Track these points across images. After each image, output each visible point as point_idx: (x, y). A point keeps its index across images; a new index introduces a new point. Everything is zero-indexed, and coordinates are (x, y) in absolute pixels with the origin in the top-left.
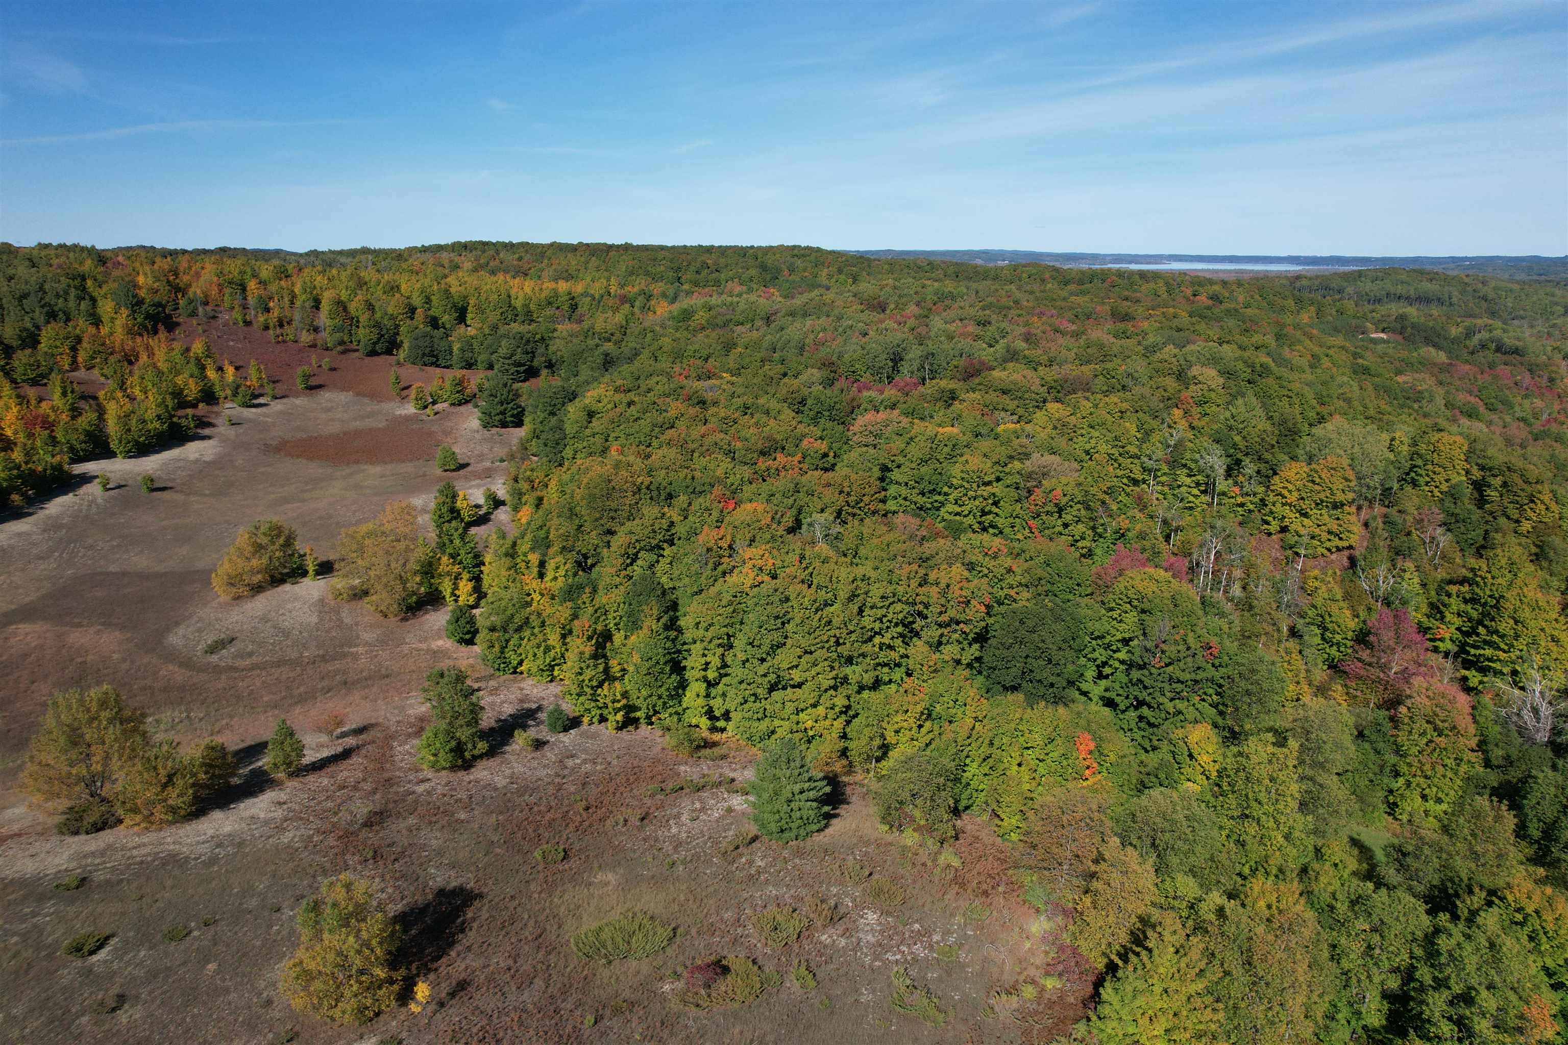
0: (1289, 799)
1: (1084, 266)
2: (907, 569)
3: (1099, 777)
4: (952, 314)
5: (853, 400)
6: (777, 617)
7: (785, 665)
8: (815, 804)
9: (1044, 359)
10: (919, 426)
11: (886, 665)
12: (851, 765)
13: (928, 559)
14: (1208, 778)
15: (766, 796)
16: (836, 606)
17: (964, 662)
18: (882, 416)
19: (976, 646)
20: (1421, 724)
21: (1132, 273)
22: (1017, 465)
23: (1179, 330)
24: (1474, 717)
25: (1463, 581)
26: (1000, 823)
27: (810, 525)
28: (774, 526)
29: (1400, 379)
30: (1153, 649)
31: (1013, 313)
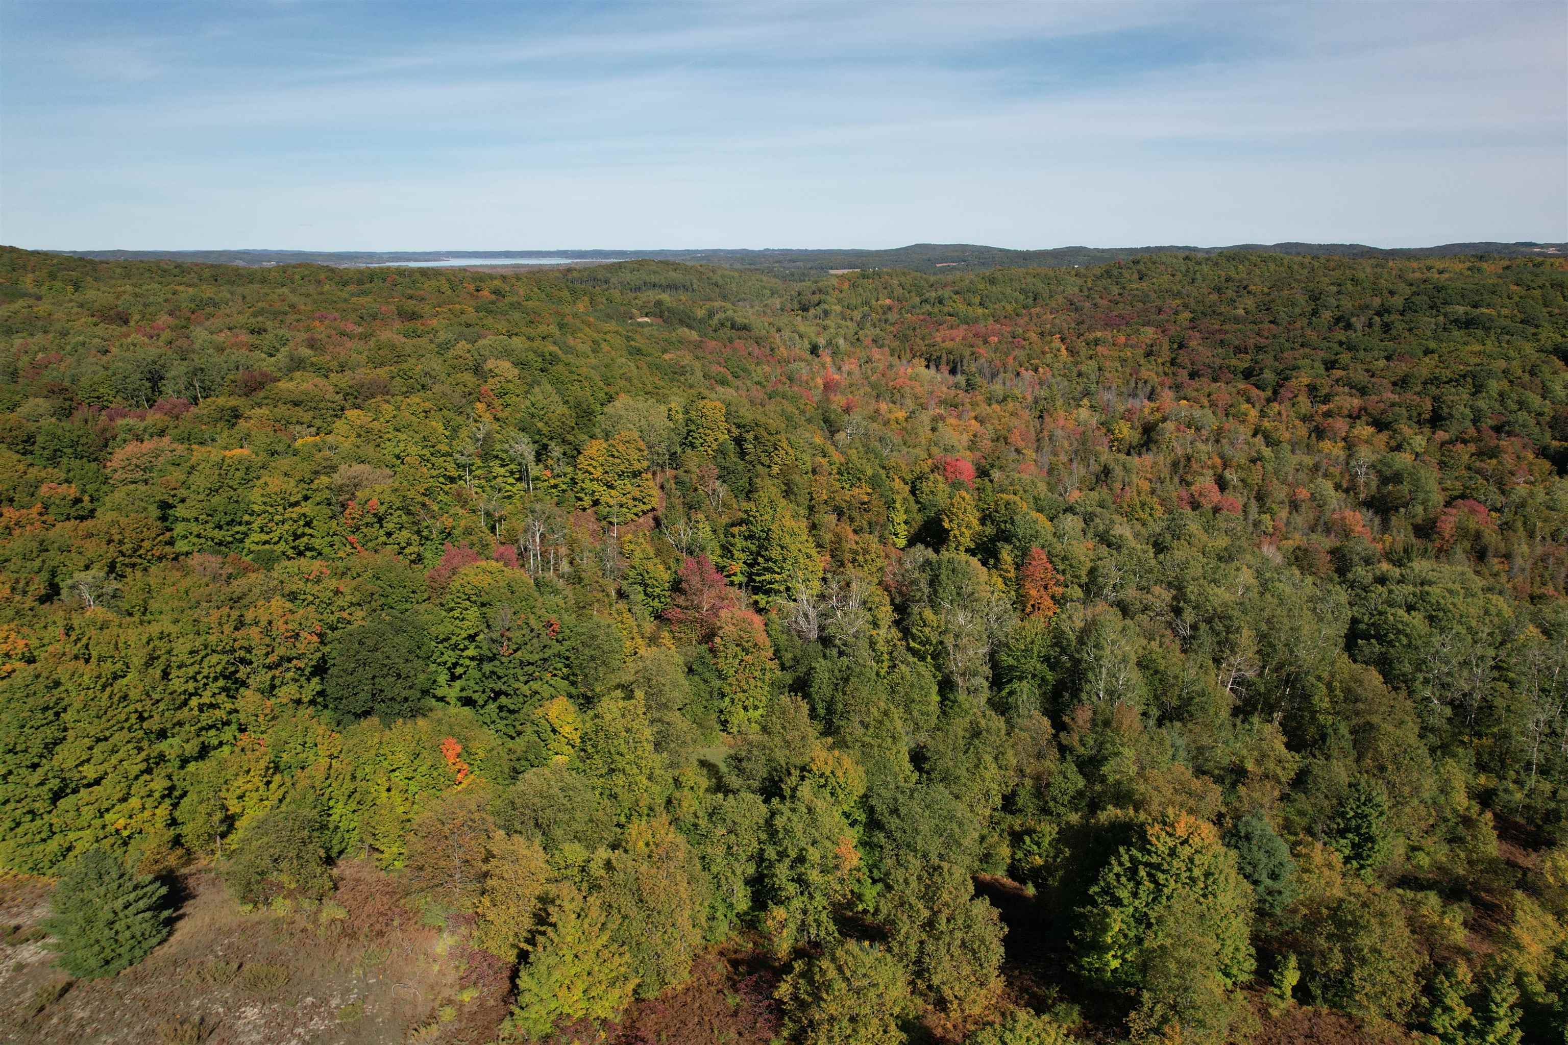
0: (645, 744)
1: (362, 266)
2: (215, 614)
3: (472, 777)
4: (217, 322)
5: (104, 430)
6: (46, 709)
7: (71, 763)
8: (148, 914)
9: (334, 365)
10: (199, 453)
11: (211, 727)
12: (189, 852)
13: (240, 598)
14: (573, 747)
15: (74, 930)
16: (130, 676)
17: (305, 700)
18: (149, 445)
19: (316, 680)
20: (733, 649)
21: (412, 271)
22: (324, 480)
23: (468, 326)
24: (767, 631)
25: (741, 522)
26: (380, 856)
27: (73, 587)
28: (18, 598)
29: (667, 357)
30: (499, 639)
31: (291, 318)
